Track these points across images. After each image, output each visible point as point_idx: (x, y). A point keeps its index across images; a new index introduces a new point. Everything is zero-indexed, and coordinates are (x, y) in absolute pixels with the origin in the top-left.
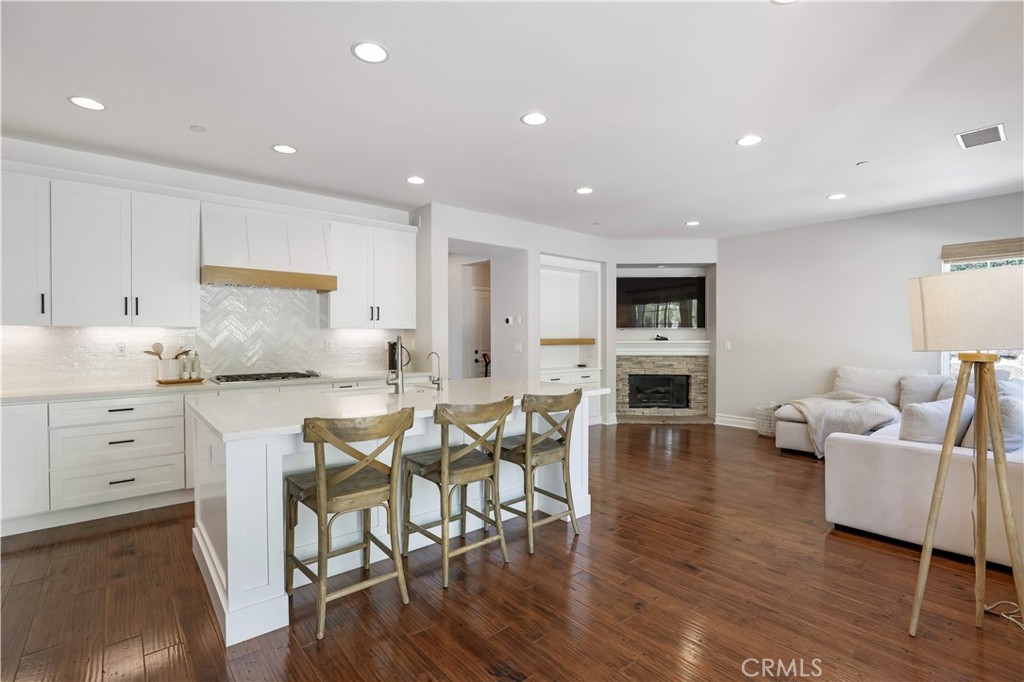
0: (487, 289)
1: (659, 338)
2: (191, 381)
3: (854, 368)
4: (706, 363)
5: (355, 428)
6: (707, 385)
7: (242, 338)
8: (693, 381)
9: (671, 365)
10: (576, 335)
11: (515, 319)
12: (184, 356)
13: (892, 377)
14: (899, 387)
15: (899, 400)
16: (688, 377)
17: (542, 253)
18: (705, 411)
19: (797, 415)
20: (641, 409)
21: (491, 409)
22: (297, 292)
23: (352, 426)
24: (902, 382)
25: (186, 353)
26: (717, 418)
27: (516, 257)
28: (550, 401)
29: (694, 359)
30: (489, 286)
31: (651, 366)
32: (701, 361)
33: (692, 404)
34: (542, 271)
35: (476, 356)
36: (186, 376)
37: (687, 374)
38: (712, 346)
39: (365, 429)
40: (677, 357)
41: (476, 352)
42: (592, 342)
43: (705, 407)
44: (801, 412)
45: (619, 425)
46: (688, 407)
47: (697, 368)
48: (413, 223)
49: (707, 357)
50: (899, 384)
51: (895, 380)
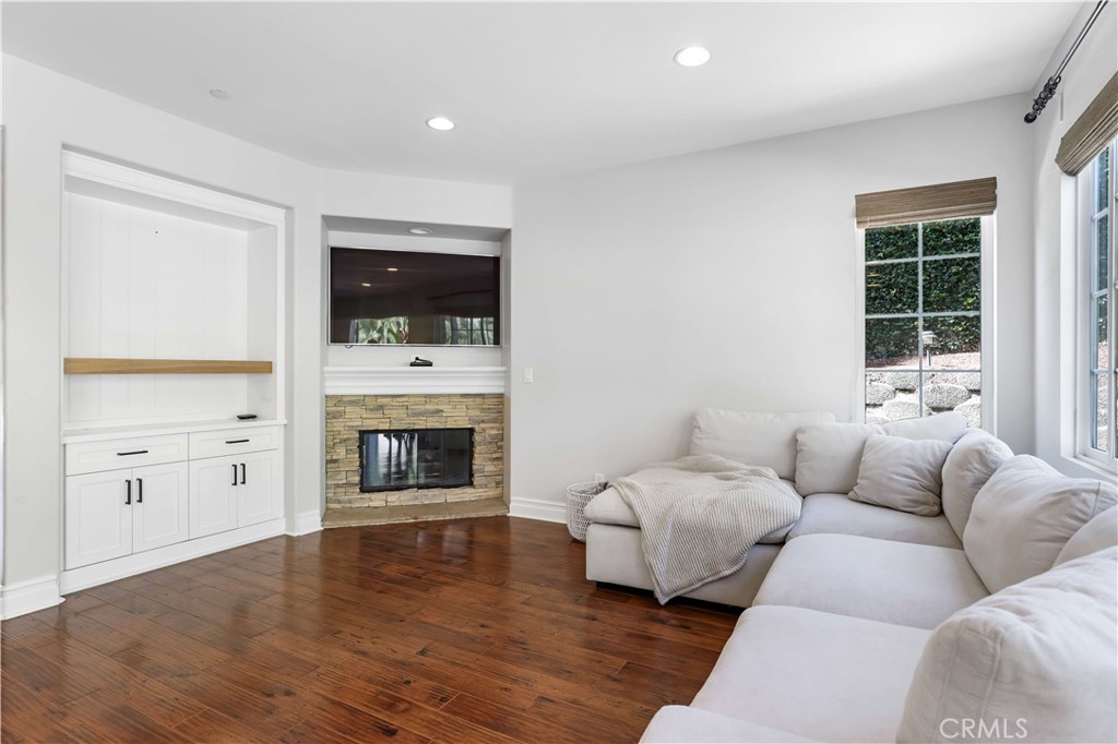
1: (418, 363)
3: (722, 413)
4: (498, 406)
6: (501, 443)
8: (477, 438)
9: (439, 411)
10: (239, 354)
13: (782, 429)
14: (794, 445)
15: (795, 470)
16: (471, 431)
18: (498, 491)
19: (622, 515)
20: (382, 495)
24: (799, 437)
26: (512, 505)
29: (478, 400)
31: (402, 413)
32: (490, 402)
33: (477, 480)
37: (469, 426)
38: (507, 375)
40: (449, 395)
42: (265, 368)
43: (498, 483)
44: (630, 507)
45: (326, 533)
46: (471, 484)
47: (483, 416)
49: (501, 396)
50: (794, 442)
51: (786, 435)
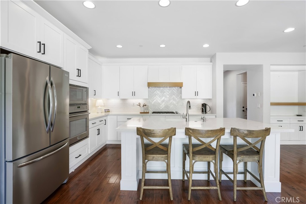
0: (245, 83)
2: (146, 113)
5: (151, 133)
7: (160, 102)
11: (257, 95)
12: (145, 106)
17: (271, 65)
21: (210, 132)
22: (174, 88)
23: (150, 132)
25: (146, 105)
27: (258, 68)
28: (246, 132)
30: (247, 82)
34: (271, 73)
35: (243, 109)
36: (145, 112)
39: (154, 134)
41: (243, 107)
48: (211, 62)
